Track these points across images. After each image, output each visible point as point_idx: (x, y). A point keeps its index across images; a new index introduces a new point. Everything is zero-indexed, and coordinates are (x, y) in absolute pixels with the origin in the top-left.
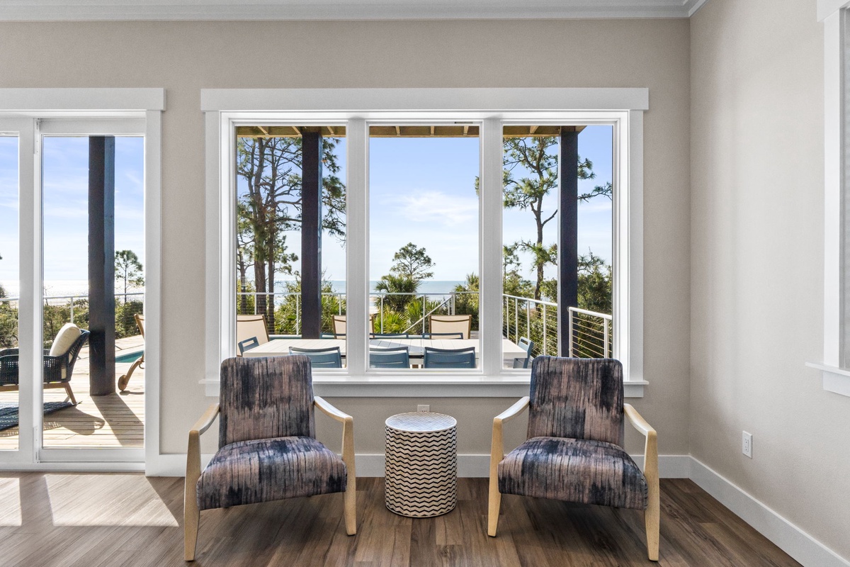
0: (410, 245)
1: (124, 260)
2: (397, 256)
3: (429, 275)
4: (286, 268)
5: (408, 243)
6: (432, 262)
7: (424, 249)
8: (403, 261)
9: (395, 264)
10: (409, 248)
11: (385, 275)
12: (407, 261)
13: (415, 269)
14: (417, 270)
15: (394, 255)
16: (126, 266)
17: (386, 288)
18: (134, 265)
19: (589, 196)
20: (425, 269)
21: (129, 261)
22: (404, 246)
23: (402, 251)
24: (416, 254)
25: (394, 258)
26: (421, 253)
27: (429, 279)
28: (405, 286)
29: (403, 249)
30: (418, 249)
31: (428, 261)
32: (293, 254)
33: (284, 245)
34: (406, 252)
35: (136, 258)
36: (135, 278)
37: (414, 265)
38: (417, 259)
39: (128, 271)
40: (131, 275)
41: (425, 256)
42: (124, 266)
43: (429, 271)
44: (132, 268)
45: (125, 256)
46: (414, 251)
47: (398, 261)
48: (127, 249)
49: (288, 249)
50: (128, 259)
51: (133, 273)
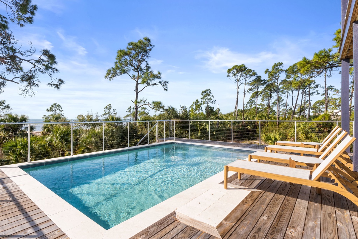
19: (156, 84)
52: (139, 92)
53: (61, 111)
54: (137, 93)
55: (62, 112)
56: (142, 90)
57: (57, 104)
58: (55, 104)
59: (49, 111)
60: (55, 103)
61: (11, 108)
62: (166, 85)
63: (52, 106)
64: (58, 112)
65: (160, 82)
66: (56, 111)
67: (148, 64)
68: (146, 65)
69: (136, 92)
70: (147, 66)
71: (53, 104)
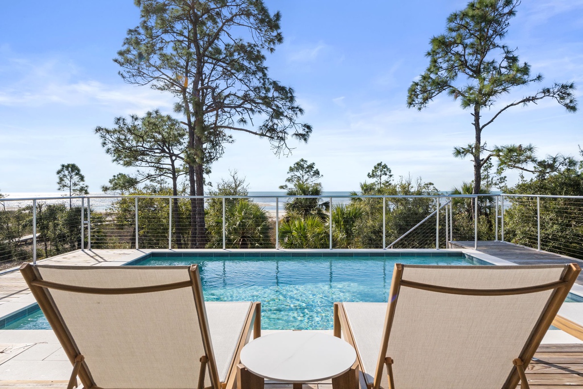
0: (302, 160)
1: (69, 172)
2: (291, 170)
3: (318, 184)
5: (300, 159)
6: (321, 174)
7: (314, 164)
9: (289, 176)
10: (301, 163)
11: (282, 185)
12: (298, 174)
13: (306, 180)
15: (289, 168)
16: (71, 177)
17: (295, 194)
18: (77, 176)
19: (534, 99)
20: (315, 180)
21: (73, 173)
22: (296, 161)
23: (296, 165)
24: (307, 168)
25: (288, 171)
26: (311, 167)
30: (309, 164)
31: (317, 173)
34: (299, 166)
35: (79, 170)
36: (78, 187)
37: (306, 177)
38: (308, 172)
39: (73, 181)
40: (75, 184)
41: (314, 169)
42: (69, 177)
43: (318, 181)
44: (76, 178)
45: (70, 169)
46: (305, 166)
47: (292, 174)
48: (71, 163)
50: (72, 171)
51: (77, 183)
52: (483, 127)
53: (391, 176)
54: (479, 130)
55: (392, 178)
56: (492, 121)
57: (383, 164)
58: (379, 165)
59: (371, 177)
60: (380, 162)
61: (320, 175)
62: (569, 94)
63: (375, 167)
64: (384, 178)
65: (547, 91)
66: (381, 176)
67: (508, 52)
68: (504, 55)
69: (476, 128)
70: (507, 58)
71: (376, 164)
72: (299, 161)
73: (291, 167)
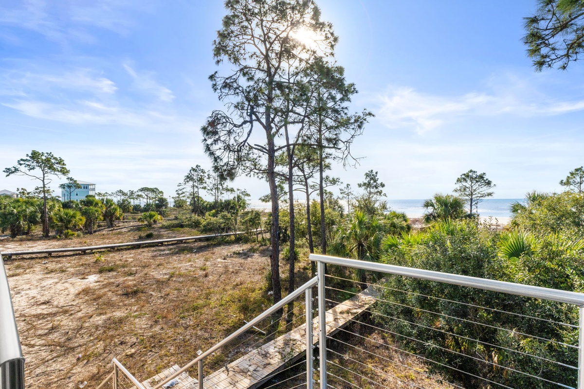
0: (471, 171)
2: (459, 180)
3: (490, 194)
4: (378, 192)
5: (469, 170)
6: (493, 184)
7: (484, 174)
8: (465, 184)
9: (458, 186)
10: (470, 174)
12: (468, 184)
13: (475, 190)
14: (478, 191)
15: (456, 179)
17: (432, 205)
20: (485, 190)
22: (465, 172)
23: (463, 176)
24: (476, 178)
25: (456, 182)
26: (481, 177)
27: (490, 197)
28: (451, 204)
29: (464, 175)
30: (478, 174)
31: (488, 183)
32: (382, 183)
33: (376, 178)
34: (467, 177)
37: (475, 187)
38: (477, 182)
41: (485, 179)
43: (490, 191)
46: (475, 176)
49: (379, 180)
72: (468, 172)
73: (458, 178)
